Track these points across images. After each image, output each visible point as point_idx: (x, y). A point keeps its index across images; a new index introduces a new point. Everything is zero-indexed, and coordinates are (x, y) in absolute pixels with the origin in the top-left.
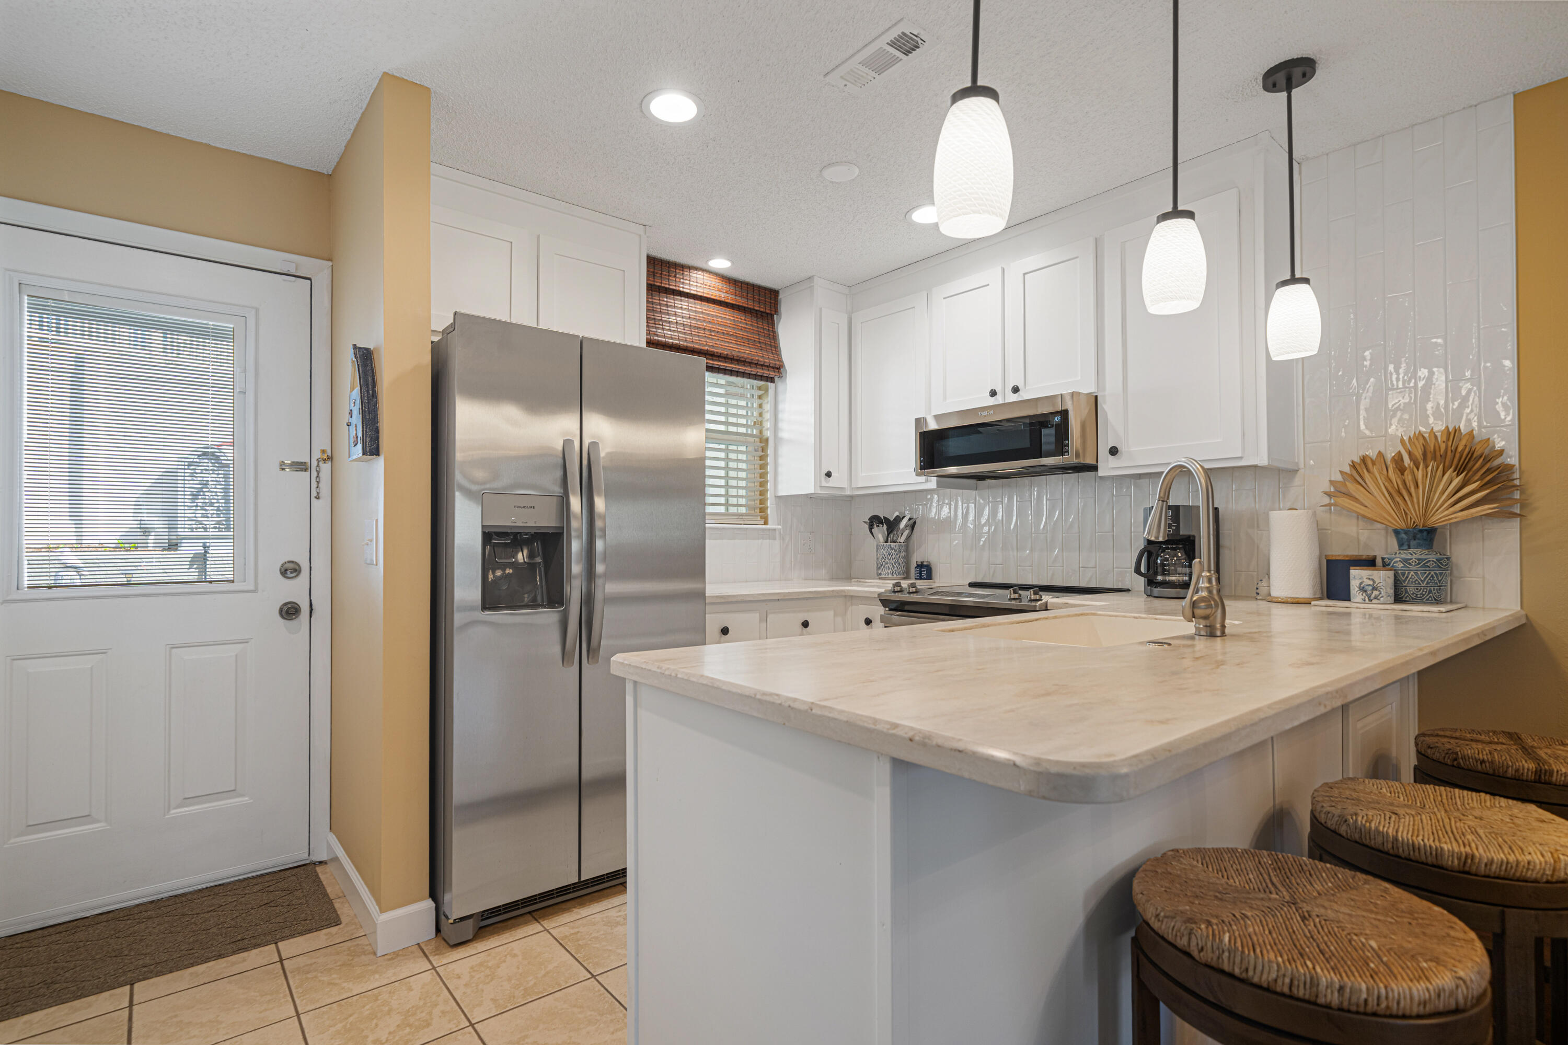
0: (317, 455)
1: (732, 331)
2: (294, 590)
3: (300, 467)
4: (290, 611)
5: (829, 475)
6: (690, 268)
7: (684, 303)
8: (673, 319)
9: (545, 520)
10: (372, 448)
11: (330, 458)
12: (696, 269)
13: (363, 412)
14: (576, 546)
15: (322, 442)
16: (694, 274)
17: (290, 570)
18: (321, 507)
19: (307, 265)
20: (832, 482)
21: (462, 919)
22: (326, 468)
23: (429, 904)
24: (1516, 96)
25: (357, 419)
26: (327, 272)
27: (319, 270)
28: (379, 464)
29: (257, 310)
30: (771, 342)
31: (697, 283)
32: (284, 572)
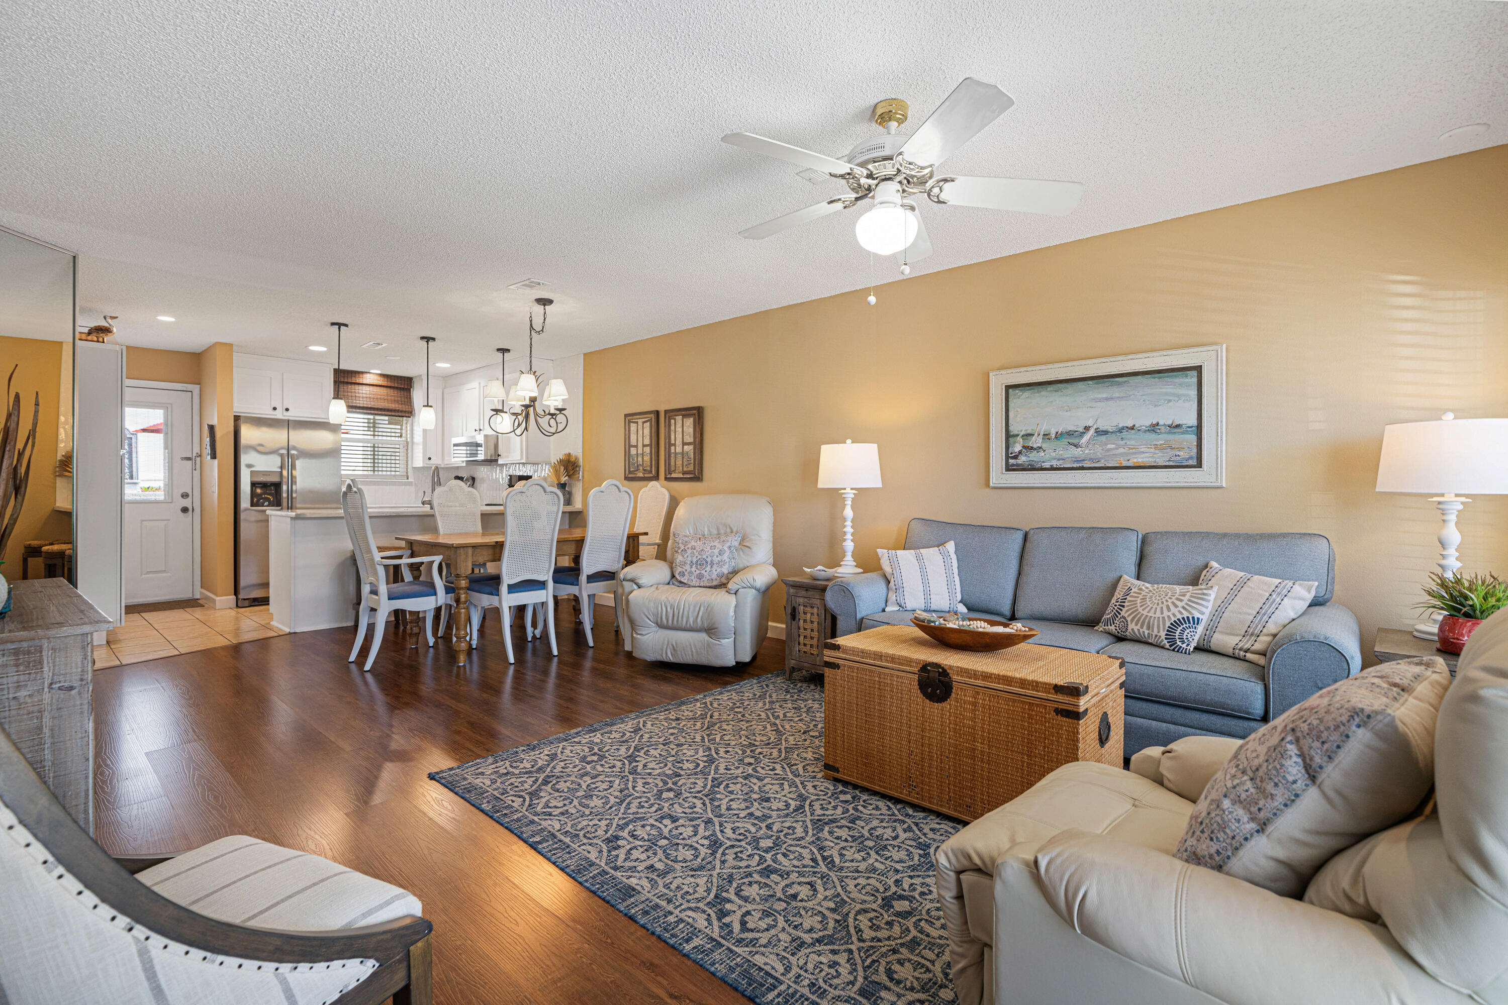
0: (195, 454)
1: (386, 397)
2: (187, 503)
3: (189, 459)
4: (185, 510)
5: (430, 459)
6: (363, 373)
7: (364, 387)
8: (361, 395)
9: (276, 479)
10: (214, 456)
11: (200, 456)
12: (366, 373)
13: (211, 446)
14: (285, 488)
15: (196, 450)
16: (368, 375)
17: (185, 496)
18: (197, 474)
19: (190, 387)
20: (432, 462)
21: (244, 599)
22: (198, 459)
23: (234, 597)
24: (585, 355)
25: (208, 447)
26: (198, 389)
27: (196, 388)
28: (216, 462)
29: (172, 404)
30: (409, 401)
31: (368, 379)
32: (182, 496)
